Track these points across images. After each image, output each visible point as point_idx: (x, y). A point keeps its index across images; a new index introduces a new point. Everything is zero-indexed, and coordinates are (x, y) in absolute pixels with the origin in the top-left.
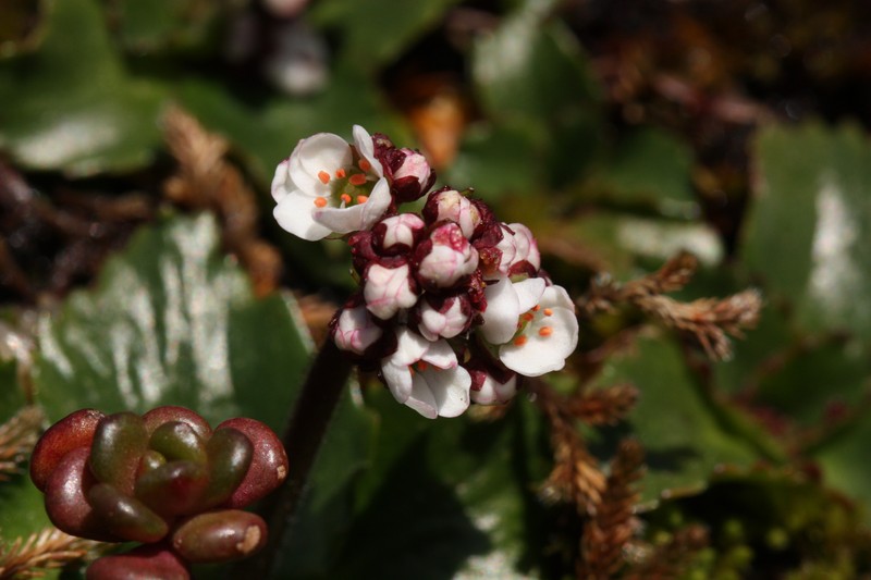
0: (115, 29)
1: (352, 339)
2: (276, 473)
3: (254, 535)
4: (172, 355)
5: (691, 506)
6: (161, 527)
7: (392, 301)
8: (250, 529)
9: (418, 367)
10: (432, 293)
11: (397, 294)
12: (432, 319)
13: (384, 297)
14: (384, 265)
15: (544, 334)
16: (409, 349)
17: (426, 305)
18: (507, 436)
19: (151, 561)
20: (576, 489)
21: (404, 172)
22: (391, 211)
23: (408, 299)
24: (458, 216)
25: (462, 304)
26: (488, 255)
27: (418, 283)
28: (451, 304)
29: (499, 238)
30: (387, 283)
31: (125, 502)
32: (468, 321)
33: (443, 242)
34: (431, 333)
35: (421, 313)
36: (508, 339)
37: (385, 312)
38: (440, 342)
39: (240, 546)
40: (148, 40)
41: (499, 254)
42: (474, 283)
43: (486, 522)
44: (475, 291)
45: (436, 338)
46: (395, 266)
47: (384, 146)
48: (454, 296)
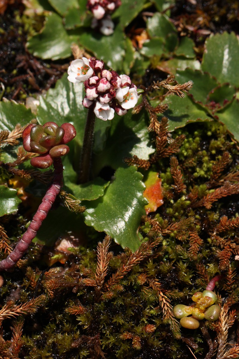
0: (64, 25)
1: (86, 105)
2: (73, 135)
3: (65, 151)
4: (71, 102)
5: (183, 129)
6: (46, 150)
7: (92, 96)
8: (64, 149)
9: (101, 110)
10: (101, 94)
11: (93, 95)
12: (102, 99)
13: (90, 96)
14: (90, 89)
15: (132, 99)
16: (98, 106)
17: (101, 96)
18: (143, 116)
19: (44, 158)
20: (155, 128)
21: (96, 66)
22: (93, 76)
23: (96, 96)
24: (106, 76)
25: (108, 95)
26: (114, 84)
27: (98, 92)
28: (106, 96)
29: (116, 80)
30: (90, 93)
31: (37, 146)
32: (110, 99)
33: (102, 82)
34: (102, 103)
35: (99, 98)
36: (122, 101)
37: (91, 99)
38: (105, 104)
39: (62, 153)
40: (70, 27)
41: (117, 83)
42: (111, 90)
43: (139, 136)
44: (111, 92)
45: (104, 103)
46: (92, 89)
47: (93, 60)
48: (106, 94)
